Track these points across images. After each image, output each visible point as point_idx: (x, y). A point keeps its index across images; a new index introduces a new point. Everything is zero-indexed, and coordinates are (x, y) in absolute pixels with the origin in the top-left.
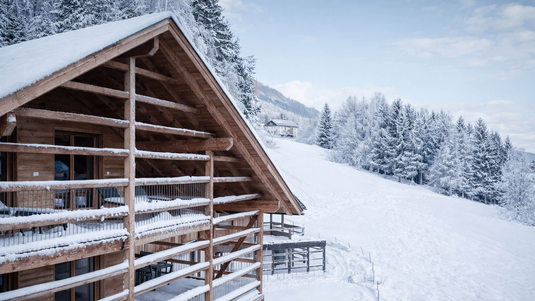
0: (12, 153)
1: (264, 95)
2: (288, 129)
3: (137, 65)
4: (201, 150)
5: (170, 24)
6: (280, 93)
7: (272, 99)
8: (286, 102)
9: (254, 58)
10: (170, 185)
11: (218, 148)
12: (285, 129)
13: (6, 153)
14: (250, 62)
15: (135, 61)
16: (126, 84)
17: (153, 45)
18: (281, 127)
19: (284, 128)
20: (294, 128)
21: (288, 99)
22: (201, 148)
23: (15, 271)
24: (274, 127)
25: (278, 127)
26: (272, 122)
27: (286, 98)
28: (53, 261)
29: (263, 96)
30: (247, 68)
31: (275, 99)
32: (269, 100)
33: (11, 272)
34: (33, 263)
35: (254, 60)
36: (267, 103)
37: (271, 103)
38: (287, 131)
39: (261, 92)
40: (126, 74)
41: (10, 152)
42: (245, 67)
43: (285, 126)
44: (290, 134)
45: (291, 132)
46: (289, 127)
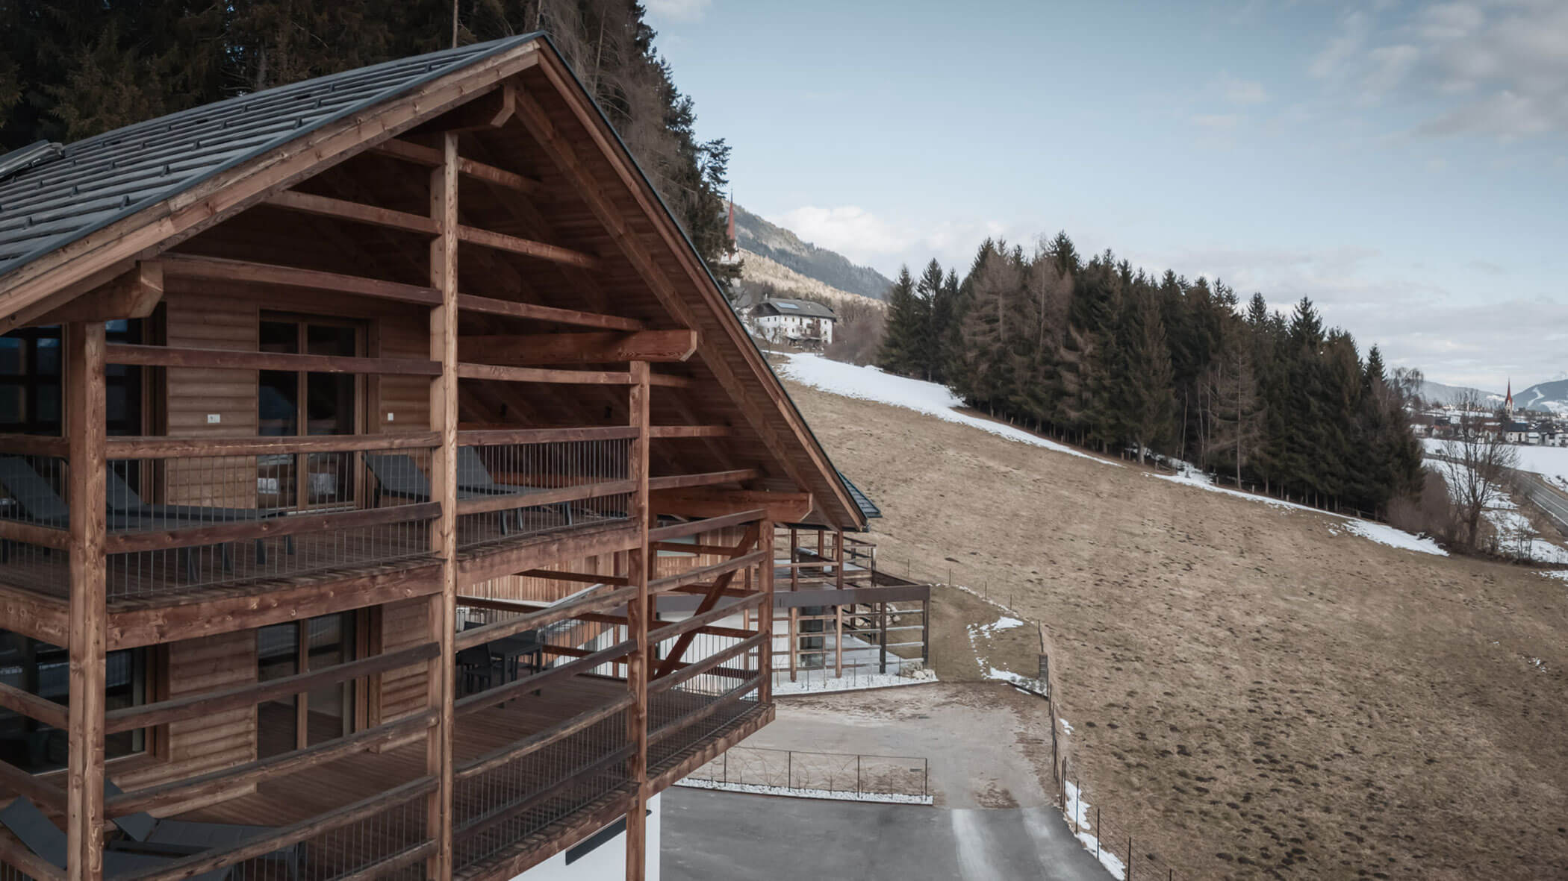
0: (154, 368)
1: (751, 236)
2: (806, 321)
3: (461, 152)
4: (620, 359)
5: (540, 50)
6: (789, 232)
7: (771, 246)
8: (804, 254)
9: (726, 144)
10: (544, 445)
11: (659, 354)
12: (801, 323)
13: (139, 367)
14: (714, 156)
15: (456, 141)
16: (436, 198)
17: (502, 102)
18: (790, 319)
19: (797, 320)
20: (822, 321)
21: (810, 246)
22: (620, 354)
23: (163, 641)
24: (772, 318)
25: (783, 318)
26: (769, 305)
27: (805, 245)
28: (257, 620)
29: (748, 239)
30: (707, 170)
31: (778, 246)
32: (762, 250)
33: (155, 642)
34: (209, 622)
35: (726, 149)
36: (758, 258)
37: (767, 259)
38: (805, 326)
39: (743, 230)
40: (435, 173)
41: (151, 366)
42: (703, 169)
43: (802, 316)
44: (812, 335)
45: (815, 329)
46: (811, 317)
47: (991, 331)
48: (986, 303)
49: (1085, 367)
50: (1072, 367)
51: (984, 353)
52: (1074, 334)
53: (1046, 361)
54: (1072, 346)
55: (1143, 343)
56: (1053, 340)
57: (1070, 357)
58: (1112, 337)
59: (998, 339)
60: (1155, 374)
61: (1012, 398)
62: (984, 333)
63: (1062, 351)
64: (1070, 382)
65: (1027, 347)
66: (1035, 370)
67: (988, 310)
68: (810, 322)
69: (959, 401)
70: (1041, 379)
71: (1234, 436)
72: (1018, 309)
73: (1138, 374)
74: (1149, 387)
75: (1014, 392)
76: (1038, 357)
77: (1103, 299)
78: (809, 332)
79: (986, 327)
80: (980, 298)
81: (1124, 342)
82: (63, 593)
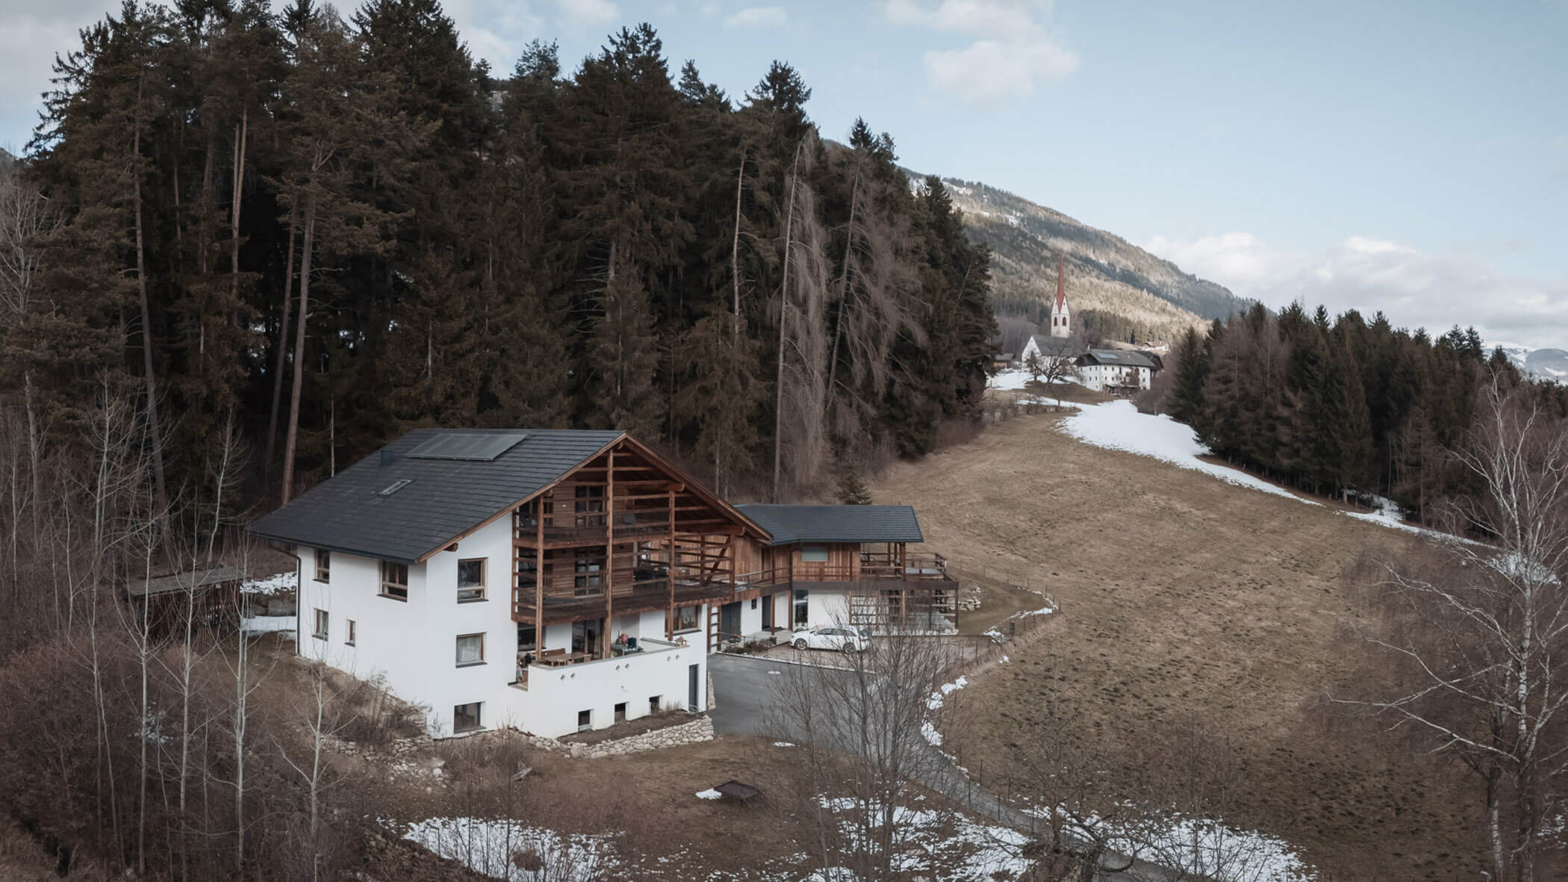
1: (1132, 268)
2: (1126, 370)
7: (1151, 278)
8: (1185, 286)
12: (1120, 372)
18: (1109, 368)
19: (1117, 369)
20: (1141, 369)
23: (551, 549)
24: (1093, 367)
25: (1103, 367)
26: (1090, 356)
29: (1129, 271)
31: (1159, 278)
32: (1142, 282)
36: (1136, 291)
37: (1145, 292)
38: (1124, 374)
43: (1121, 365)
44: (1130, 383)
45: (1134, 378)
46: (1130, 366)
47: (1227, 390)
48: (1222, 367)
49: (1297, 421)
50: (1286, 422)
51: (1220, 410)
52: (1289, 394)
53: (1269, 416)
54: (1288, 404)
55: (1342, 401)
56: (1273, 398)
57: (1284, 412)
58: (1318, 396)
59: (1232, 398)
60: (1351, 426)
61: (1243, 448)
62: (1220, 392)
63: (1280, 408)
64: (1284, 434)
65: (1252, 403)
66: (1260, 424)
67: (1222, 373)
68: (1129, 370)
69: (1206, 450)
70: (1263, 432)
71: (1416, 480)
72: (1248, 371)
73: (1337, 427)
74: (1345, 437)
75: (1245, 443)
76: (1262, 412)
77: (1313, 363)
78: (1128, 380)
79: (1223, 387)
80: (1218, 361)
81: (1327, 399)
82: (537, 541)
